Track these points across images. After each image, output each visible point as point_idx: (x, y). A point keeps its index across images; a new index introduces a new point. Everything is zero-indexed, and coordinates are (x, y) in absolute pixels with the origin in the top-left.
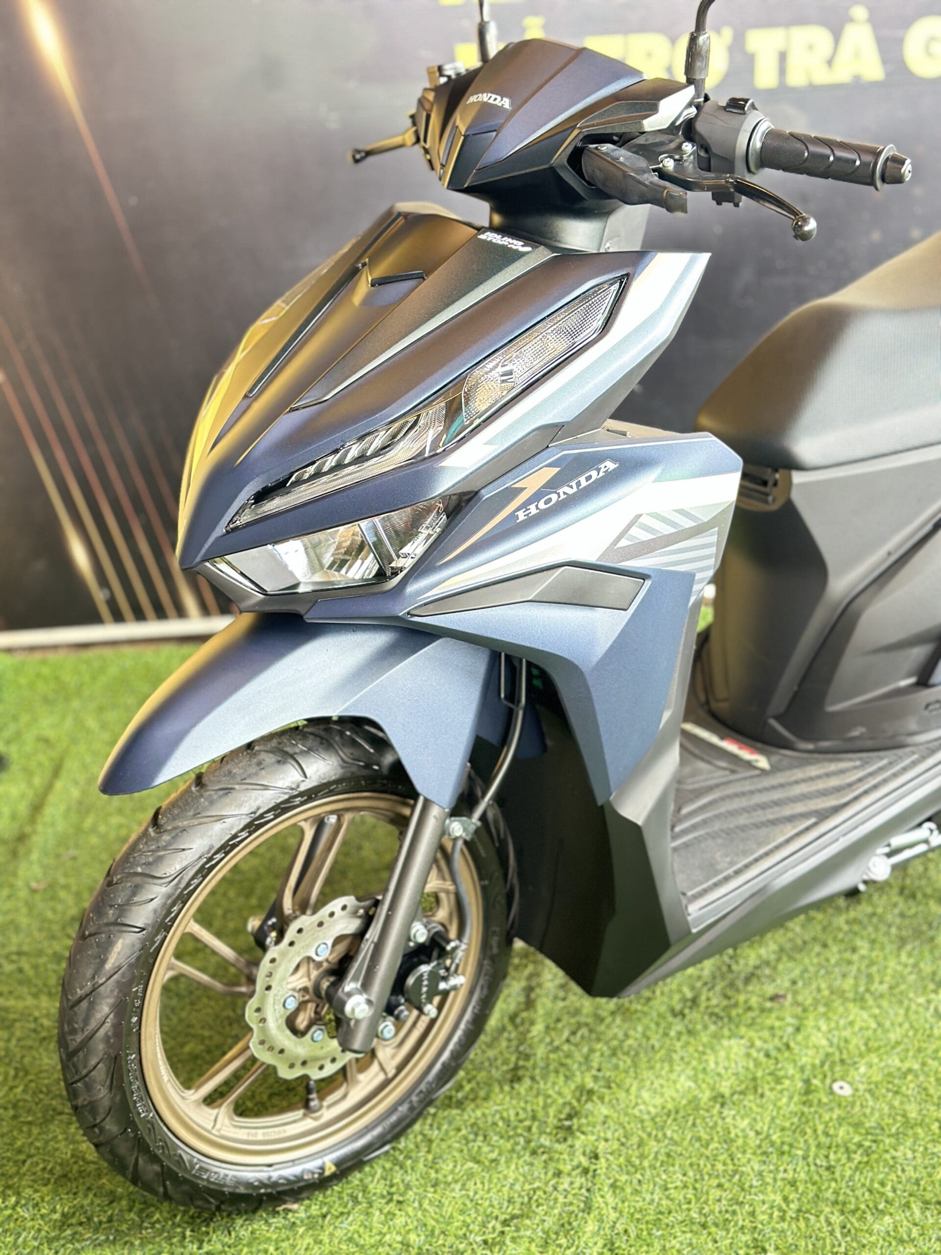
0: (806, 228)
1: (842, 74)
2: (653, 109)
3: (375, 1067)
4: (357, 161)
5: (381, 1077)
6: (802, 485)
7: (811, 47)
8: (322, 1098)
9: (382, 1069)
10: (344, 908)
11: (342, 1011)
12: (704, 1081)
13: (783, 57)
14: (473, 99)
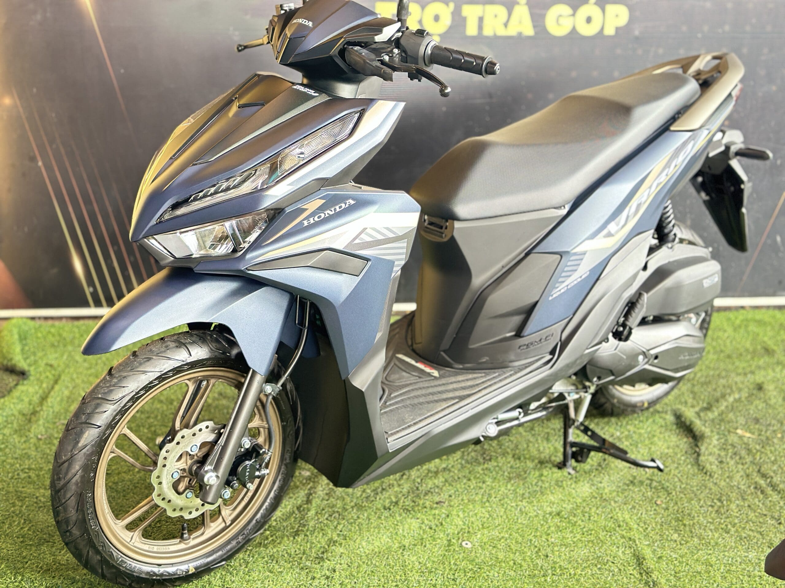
0: (446, 91)
1: (512, 31)
2: (380, 31)
3: (220, 519)
4: (239, 51)
5: (223, 525)
6: (459, 228)
7: (496, 16)
8: (190, 535)
9: (224, 521)
10: (207, 427)
11: (203, 480)
12: (396, 539)
13: (481, 20)
14: (295, 21)
